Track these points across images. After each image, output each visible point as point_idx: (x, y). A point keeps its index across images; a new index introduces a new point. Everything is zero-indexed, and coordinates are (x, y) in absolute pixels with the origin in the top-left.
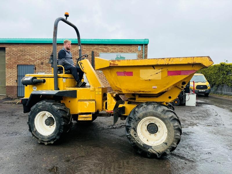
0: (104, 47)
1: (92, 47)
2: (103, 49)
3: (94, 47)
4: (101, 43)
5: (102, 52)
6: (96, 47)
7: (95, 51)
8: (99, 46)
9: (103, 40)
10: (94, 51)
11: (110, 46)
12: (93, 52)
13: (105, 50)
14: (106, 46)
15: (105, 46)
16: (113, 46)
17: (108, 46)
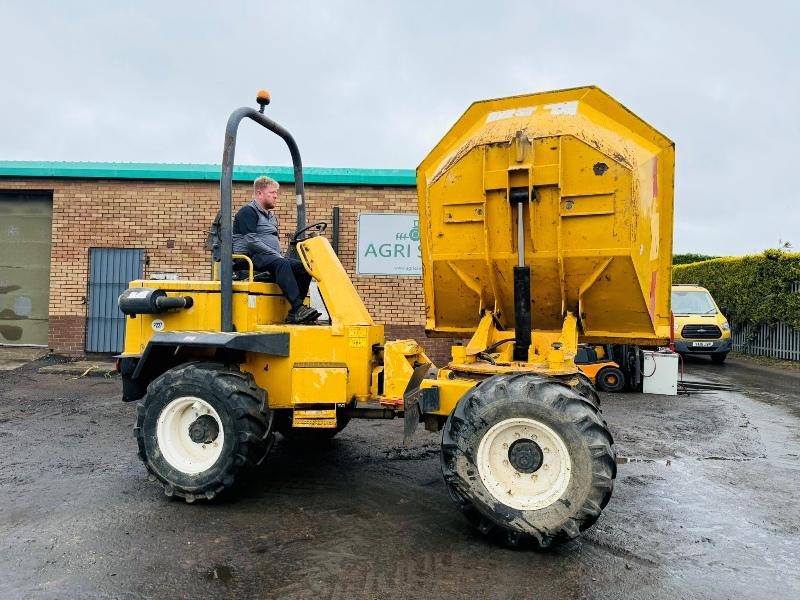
0: (375, 196)
1: (336, 194)
2: (369, 200)
3: (341, 195)
4: (363, 182)
5: (367, 212)
6: (348, 194)
7: (346, 207)
8: (358, 191)
9: (370, 170)
10: (341, 207)
11: (394, 192)
12: (336, 211)
13: (378, 204)
14: (381, 192)
15: (376, 192)
16: (404, 192)
17: (388, 192)
